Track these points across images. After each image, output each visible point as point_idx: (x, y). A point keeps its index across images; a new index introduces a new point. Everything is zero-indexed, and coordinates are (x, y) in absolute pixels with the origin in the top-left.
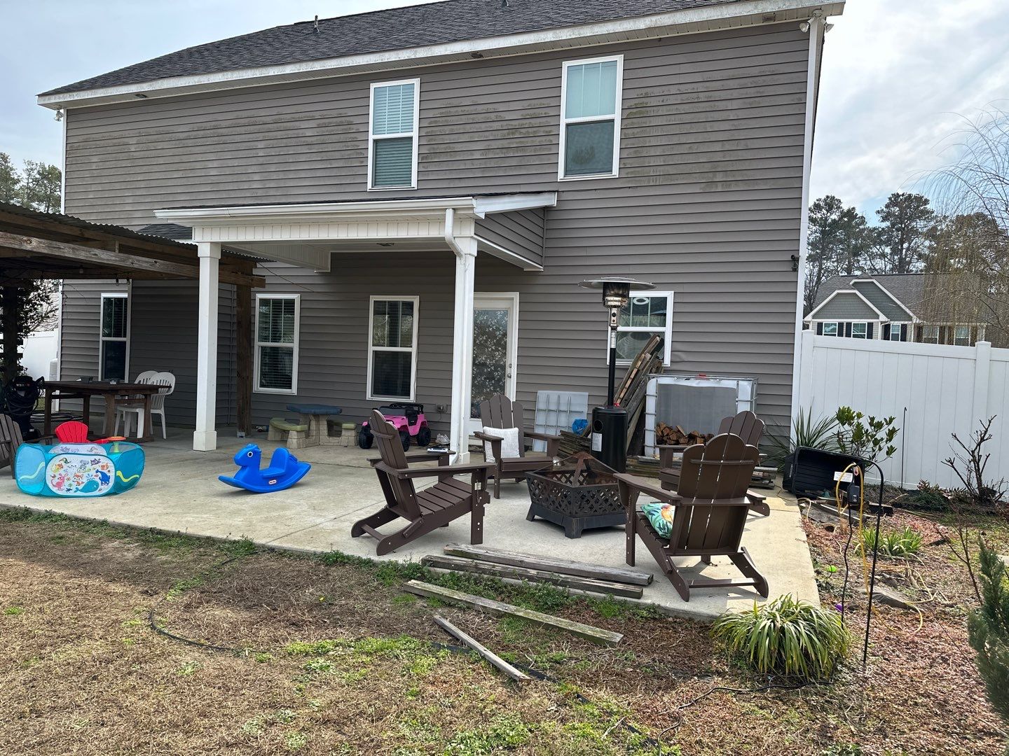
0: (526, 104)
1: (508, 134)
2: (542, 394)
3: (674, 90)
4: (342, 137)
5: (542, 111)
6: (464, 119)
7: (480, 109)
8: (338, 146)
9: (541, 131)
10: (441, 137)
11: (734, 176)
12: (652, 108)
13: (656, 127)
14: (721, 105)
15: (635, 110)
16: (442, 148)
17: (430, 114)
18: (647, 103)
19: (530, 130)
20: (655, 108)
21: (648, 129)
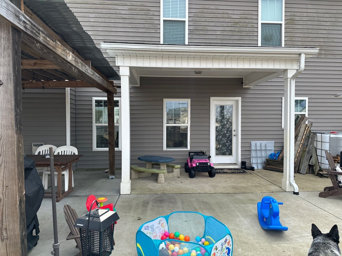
0: (242, 12)
1: (234, 25)
2: (253, 143)
3: (305, 14)
4: (144, 17)
5: (249, 17)
6: (212, 15)
7: (219, 11)
8: (142, 21)
9: (249, 25)
10: (200, 22)
11: (328, 52)
12: (297, 21)
13: (299, 29)
14: (323, 23)
15: (289, 21)
16: (200, 28)
17: (194, 11)
18: (294, 19)
19: (244, 24)
20: (298, 21)
21: (295, 29)
